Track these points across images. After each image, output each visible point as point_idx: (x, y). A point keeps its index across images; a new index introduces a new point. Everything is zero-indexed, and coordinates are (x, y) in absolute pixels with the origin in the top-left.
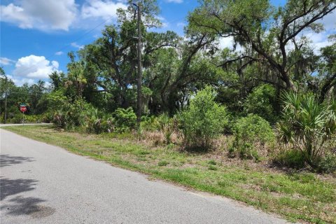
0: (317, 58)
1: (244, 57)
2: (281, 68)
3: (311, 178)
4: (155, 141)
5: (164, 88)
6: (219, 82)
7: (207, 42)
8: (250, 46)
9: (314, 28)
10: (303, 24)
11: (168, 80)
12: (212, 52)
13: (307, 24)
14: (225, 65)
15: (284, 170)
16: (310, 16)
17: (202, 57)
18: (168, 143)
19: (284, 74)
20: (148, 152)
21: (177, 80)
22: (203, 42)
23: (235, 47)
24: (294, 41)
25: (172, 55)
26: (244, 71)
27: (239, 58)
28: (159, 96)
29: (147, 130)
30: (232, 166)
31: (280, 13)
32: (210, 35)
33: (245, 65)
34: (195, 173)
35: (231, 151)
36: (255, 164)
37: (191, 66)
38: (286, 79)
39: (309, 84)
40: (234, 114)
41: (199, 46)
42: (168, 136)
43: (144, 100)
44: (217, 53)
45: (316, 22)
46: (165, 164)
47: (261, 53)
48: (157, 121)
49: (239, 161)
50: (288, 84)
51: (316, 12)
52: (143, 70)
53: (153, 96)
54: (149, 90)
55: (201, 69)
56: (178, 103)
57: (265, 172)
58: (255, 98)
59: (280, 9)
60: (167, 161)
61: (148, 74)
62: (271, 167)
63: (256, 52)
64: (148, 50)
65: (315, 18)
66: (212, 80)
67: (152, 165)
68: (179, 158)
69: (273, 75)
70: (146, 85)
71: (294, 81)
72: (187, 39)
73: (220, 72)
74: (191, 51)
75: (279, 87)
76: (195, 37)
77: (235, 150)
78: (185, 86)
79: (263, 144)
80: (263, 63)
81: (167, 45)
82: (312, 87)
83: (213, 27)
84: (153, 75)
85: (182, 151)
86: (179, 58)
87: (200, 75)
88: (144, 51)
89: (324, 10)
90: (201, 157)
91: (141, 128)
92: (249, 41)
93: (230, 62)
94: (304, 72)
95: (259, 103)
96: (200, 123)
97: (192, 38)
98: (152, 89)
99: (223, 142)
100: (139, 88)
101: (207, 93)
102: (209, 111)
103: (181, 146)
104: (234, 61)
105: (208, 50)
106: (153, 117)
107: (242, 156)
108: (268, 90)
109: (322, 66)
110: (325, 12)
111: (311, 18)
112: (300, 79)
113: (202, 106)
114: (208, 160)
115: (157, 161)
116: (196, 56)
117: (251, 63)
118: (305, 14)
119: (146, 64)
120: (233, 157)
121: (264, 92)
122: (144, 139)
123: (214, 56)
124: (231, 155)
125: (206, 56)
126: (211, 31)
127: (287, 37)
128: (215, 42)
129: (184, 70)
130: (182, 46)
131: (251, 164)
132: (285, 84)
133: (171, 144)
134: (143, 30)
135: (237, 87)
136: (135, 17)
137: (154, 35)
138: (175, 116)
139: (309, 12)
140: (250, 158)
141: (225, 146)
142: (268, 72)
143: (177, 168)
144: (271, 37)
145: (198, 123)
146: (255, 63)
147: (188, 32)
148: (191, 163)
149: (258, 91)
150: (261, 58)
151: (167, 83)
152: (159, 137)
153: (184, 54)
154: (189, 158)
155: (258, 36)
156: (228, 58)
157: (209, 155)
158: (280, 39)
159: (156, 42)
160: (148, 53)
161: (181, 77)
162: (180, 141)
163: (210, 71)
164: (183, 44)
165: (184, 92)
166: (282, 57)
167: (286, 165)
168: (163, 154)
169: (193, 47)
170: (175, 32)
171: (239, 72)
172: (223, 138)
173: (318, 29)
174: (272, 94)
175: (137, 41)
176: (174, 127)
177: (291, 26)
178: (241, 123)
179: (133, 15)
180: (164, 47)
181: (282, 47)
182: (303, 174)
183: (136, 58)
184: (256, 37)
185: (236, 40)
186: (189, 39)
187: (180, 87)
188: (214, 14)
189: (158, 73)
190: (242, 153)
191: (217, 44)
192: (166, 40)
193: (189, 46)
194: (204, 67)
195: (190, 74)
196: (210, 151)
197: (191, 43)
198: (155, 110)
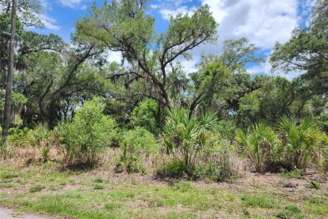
0: (188, 80)
1: (131, 73)
2: (162, 86)
3: (189, 186)
4: (27, 159)
5: (44, 96)
6: (107, 94)
7: (96, 53)
8: (136, 64)
9: (185, 57)
10: (178, 52)
11: (50, 86)
12: (100, 64)
13: (181, 52)
14: (114, 78)
15: (167, 181)
16: (183, 46)
17: (90, 67)
18: (45, 161)
19: (164, 91)
20: (17, 174)
21: (61, 88)
22: (92, 52)
23: (123, 61)
24: (171, 65)
25: (55, 60)
26: (131, 85)
27: (127, 73)
28: (35, 104)
29: (17, 145)
30: (120, 182)
31: (161, 39)
32: (99, 47)
33: (132, 80)
34: (78, 197)
35: (118, 165)
36: (142, 177)
37: (77, 75)
38: (165, 96)
39: (182, 102)
40: (120, 126)
41: (87, 55)
42: (45, 153)
43: (15, 109)
44: (105, 66)
45: (187, 52)
46: (39, 189)
47: (146, 71)
48: (32, 134)
49: (127, 175)
50: (167, 100)
51: (188, 44)
52: (16, 73)
53: (28, 105)
54: (23, 96)
55: (89, 79)
56: (60, 114)
57: (150, 185)
58: (141, 112)
59: (161, 35)
60: (42, 185)
61: (23, 78)
62: (155, 179)
63: (141, 70)
64: (24, 51)
65: (187, 48)
66: (100, 92)
67: (20, 192)
68: (58, 179)
69: (156, 91)
70: (19, 91)
71: (171, 98)
72: (74, 46)
73: (108, 84)
74: (78, 59)
75: (160, 102)
76: (83, 46)
77: (123, 163)
78: (70, 95)
79: (147, 156)
80: (147, 80)
81: (49, 49)
82: (184, 104)
83: (102, 39)
84: (29, 80)
85: (62, 170)
86: (64, 64)
87: (87, 84)
88: (19, 51)
89: (194, 42)
90: (86, 174)
91: (7, 142)
92: (136, 58)
93: (118, 76)
94: (178, 91)
95: (145, 116)
96: (87, 137)
97: (79, 46)
98: (26, 96)
99: (110, 156)
100: (8, 93)
101: (95, 105)
102: (96, 124)
103: (62, 163)
104: (122, 75)
105: (96, 61)
106: (26, 129)
107: (129, 170)
108: (152, 104)
109: (191, 87)
110: (194, 44)
111: (184, 48)
112: (175, 97)
113: (89, 118)
114: (94, 178)
115: (28, 186)
116: (83, 65)
117: (137, 78)
118: (181, 43)
119: (20, 66)
120: (120, 172)
121: (148, 106)
122: (11, 157)
123: (102, 68)
124: (118, 170)
125: (94, 67)
126: (100, 42)
127: (167, 60)
128: (104, 54)
129: (70, 78)
130: (68, 53)
131: (137, 177)
132: (164, 100)
133: (49, 162)
134: (18, 26)
135: (124, 100)
136: (8, 10)
137: (34, 35)
138: (56, 128)
139: (183, 42)
140: (136, 171)
141: (112, 161)
142: (151, 89)
143: (55, 193)
144: (154, 58)
145: (83, 138)
146: (141, 80)
147: (75, 39)
148: (73, 184)
149: (143, 105)
150: (146, 75)
151: (48, 90)
152: (34, 154)
153: (70, 62)
154: (71, 178)
155: (144, 56)
156: (116, 72)
157: (95, 171)
158: (162, 61)
159: (35, 43)
160: (23, 53)
161: (65, 86)
162: (61, 157)
163: (98, 82)
164: (68, 50)
165: (68, 101)
166: (162, 77)
167: (168, 176)
168: (38, 175)
169: (81, 56)
170: (60, 36)
171: (127, 86)
172: (110, 151)
173: (188, 57)
174: (155, 108)
175: (9, 38)
176: (54, 142)
177: (169, 51)
178: (128, 136)
179: (6, 7)
180: (45, 50)
181: (163, 68)
182: (182, 182)
183: (6, 58)
184: (142, 56)
185: (124, 56)
186: (77, 47)
187: (64, 96)
188: (104, 26)
189: (36, 78)
190: (129, 167)
191: (106, 56)
192: (48, 42)
193: (76, 53)
194: (91, 78)
195: (76, 83)
196: (97, 167)
197: (78, 51)
198: (30, 120)
